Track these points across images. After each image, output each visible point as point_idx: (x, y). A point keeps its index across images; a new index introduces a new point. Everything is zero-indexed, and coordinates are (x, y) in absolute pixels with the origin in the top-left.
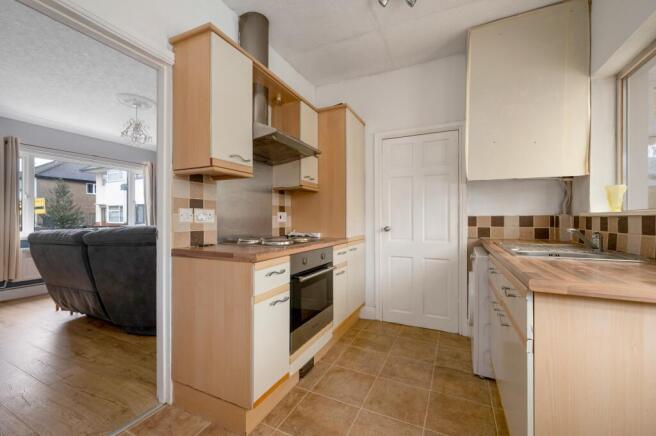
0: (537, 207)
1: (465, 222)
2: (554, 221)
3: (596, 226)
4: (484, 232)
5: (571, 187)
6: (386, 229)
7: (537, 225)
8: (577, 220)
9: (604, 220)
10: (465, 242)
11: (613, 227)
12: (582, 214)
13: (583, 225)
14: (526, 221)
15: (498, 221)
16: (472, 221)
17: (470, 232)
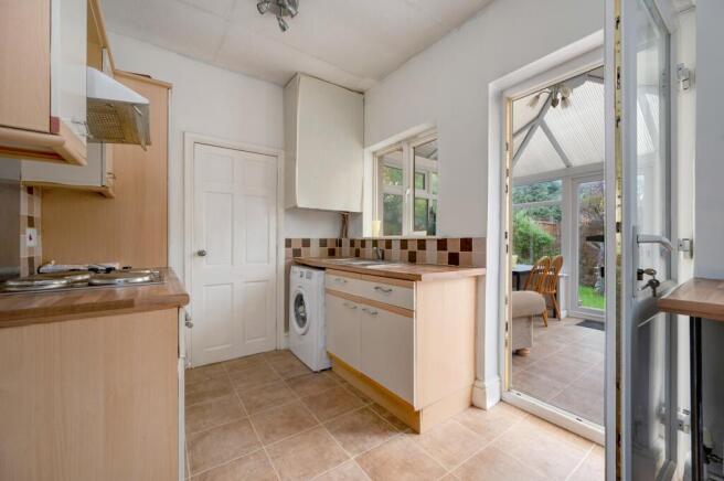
0: (328, 231)
1: (283, 243)
2: (339, 243)
3: (369, 245)
4: (297, 253)
5: (346, 219)
6: (201, 254)
7: (330, 246)
8: (352, 243)
9: (375, 242)
10: (282, 263)
11: (382, 246)
12: (358, 238)
13: (358, 245)
14: (323, 243)
15: (306, 243)
16: (288, 243)
17: (286, 252)
